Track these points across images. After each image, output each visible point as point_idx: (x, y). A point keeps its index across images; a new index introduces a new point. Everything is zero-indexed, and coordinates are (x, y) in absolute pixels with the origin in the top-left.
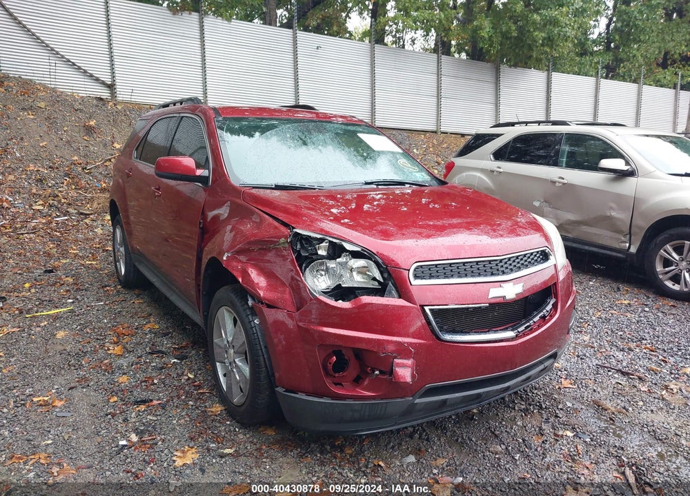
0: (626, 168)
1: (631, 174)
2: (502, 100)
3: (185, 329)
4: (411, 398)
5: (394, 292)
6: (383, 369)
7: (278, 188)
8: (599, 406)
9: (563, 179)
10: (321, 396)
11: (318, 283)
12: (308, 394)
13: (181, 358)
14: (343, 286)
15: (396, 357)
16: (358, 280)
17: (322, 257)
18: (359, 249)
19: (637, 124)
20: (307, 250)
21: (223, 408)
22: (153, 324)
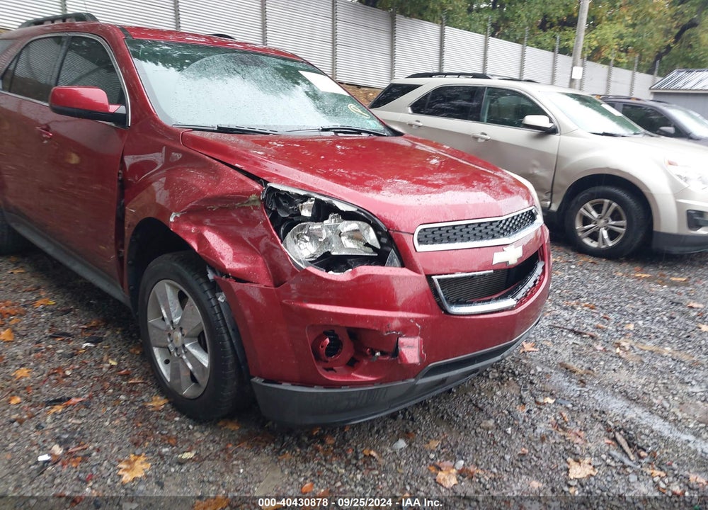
0: (549, 125)
1: (553, 131)
2: (397, 51)
3: (89, 305)
4: (413, 380)
5: (396, 261)
6: (385, 350)
7: (221, 130)
8: (567, 369)
9: (486, 135)
10: (311, 385)
11: (301, 250)
12: (294, 383)
13: (96, 341)
14: (333, 253)
15: (400, 336)
16: (349, 247)
17: (306, 219)
18: (353, 209)
19: (553, 82)
20: (287, 211)
21: (166, 401)
22: (47, 299)
